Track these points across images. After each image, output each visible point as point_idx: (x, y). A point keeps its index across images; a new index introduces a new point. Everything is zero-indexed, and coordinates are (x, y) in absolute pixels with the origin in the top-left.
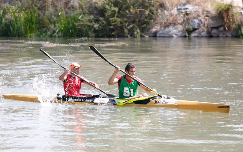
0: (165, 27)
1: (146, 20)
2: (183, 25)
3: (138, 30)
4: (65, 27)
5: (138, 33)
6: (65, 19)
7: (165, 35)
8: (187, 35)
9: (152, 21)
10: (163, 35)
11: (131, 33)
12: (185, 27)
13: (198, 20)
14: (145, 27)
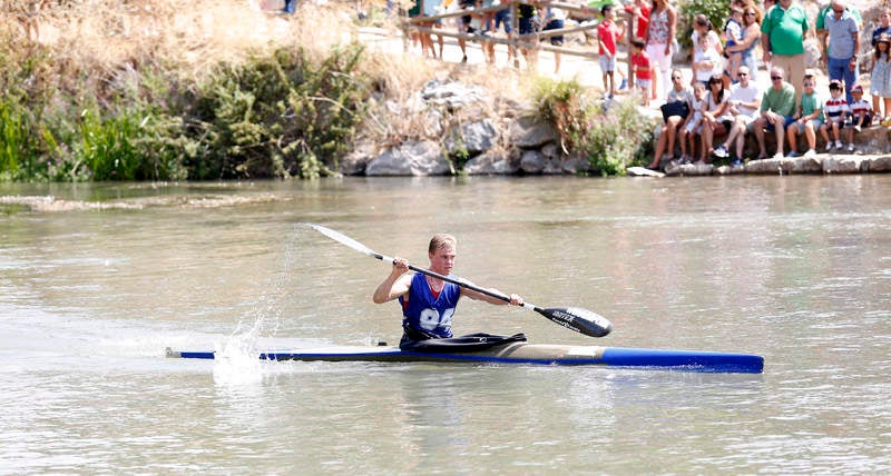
0: (390, 148)
1: (333, 128)
2: (441, 140)
3: (313, 158)
4: (100, 150)
5: (311, 165)
6: (99, 128)
7: (391, 172)
8: (453, 171)
9: (352, 130)
10: (384, 171)
11: (294, 164)
12: (447, 147)
13: (484, 127)
14: (333, 149)
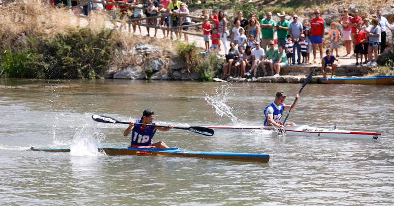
0: (123, 68)
1: (101, 60)
2: (142, 66)
3: (93, 71)
4: (11, 67)
5: (93, 74)
6: (11, 57)
7: (123, 77)
8: (147, 77)
9: (109, 61)
10: (120, 77)
11: (86, 72)
12: (145, 69)
13: (159, 62)
14: (101, 68)
